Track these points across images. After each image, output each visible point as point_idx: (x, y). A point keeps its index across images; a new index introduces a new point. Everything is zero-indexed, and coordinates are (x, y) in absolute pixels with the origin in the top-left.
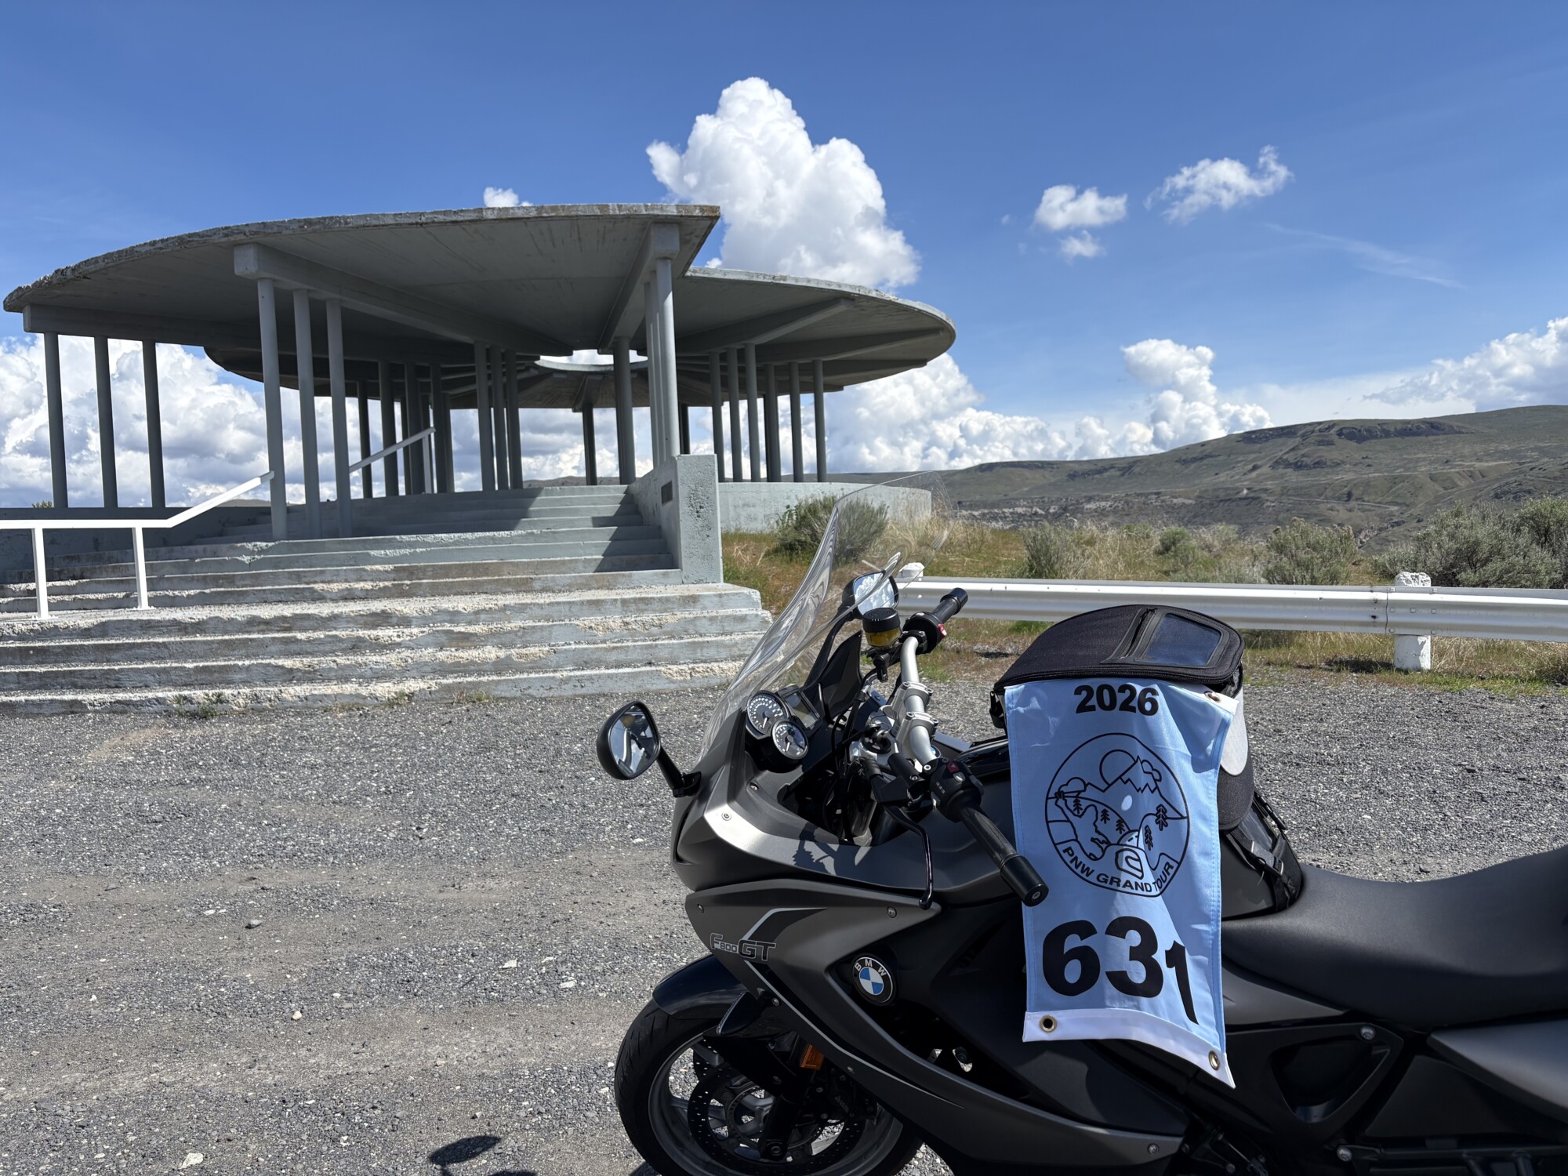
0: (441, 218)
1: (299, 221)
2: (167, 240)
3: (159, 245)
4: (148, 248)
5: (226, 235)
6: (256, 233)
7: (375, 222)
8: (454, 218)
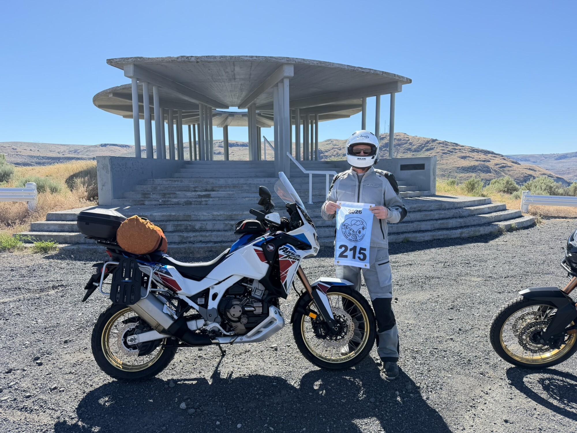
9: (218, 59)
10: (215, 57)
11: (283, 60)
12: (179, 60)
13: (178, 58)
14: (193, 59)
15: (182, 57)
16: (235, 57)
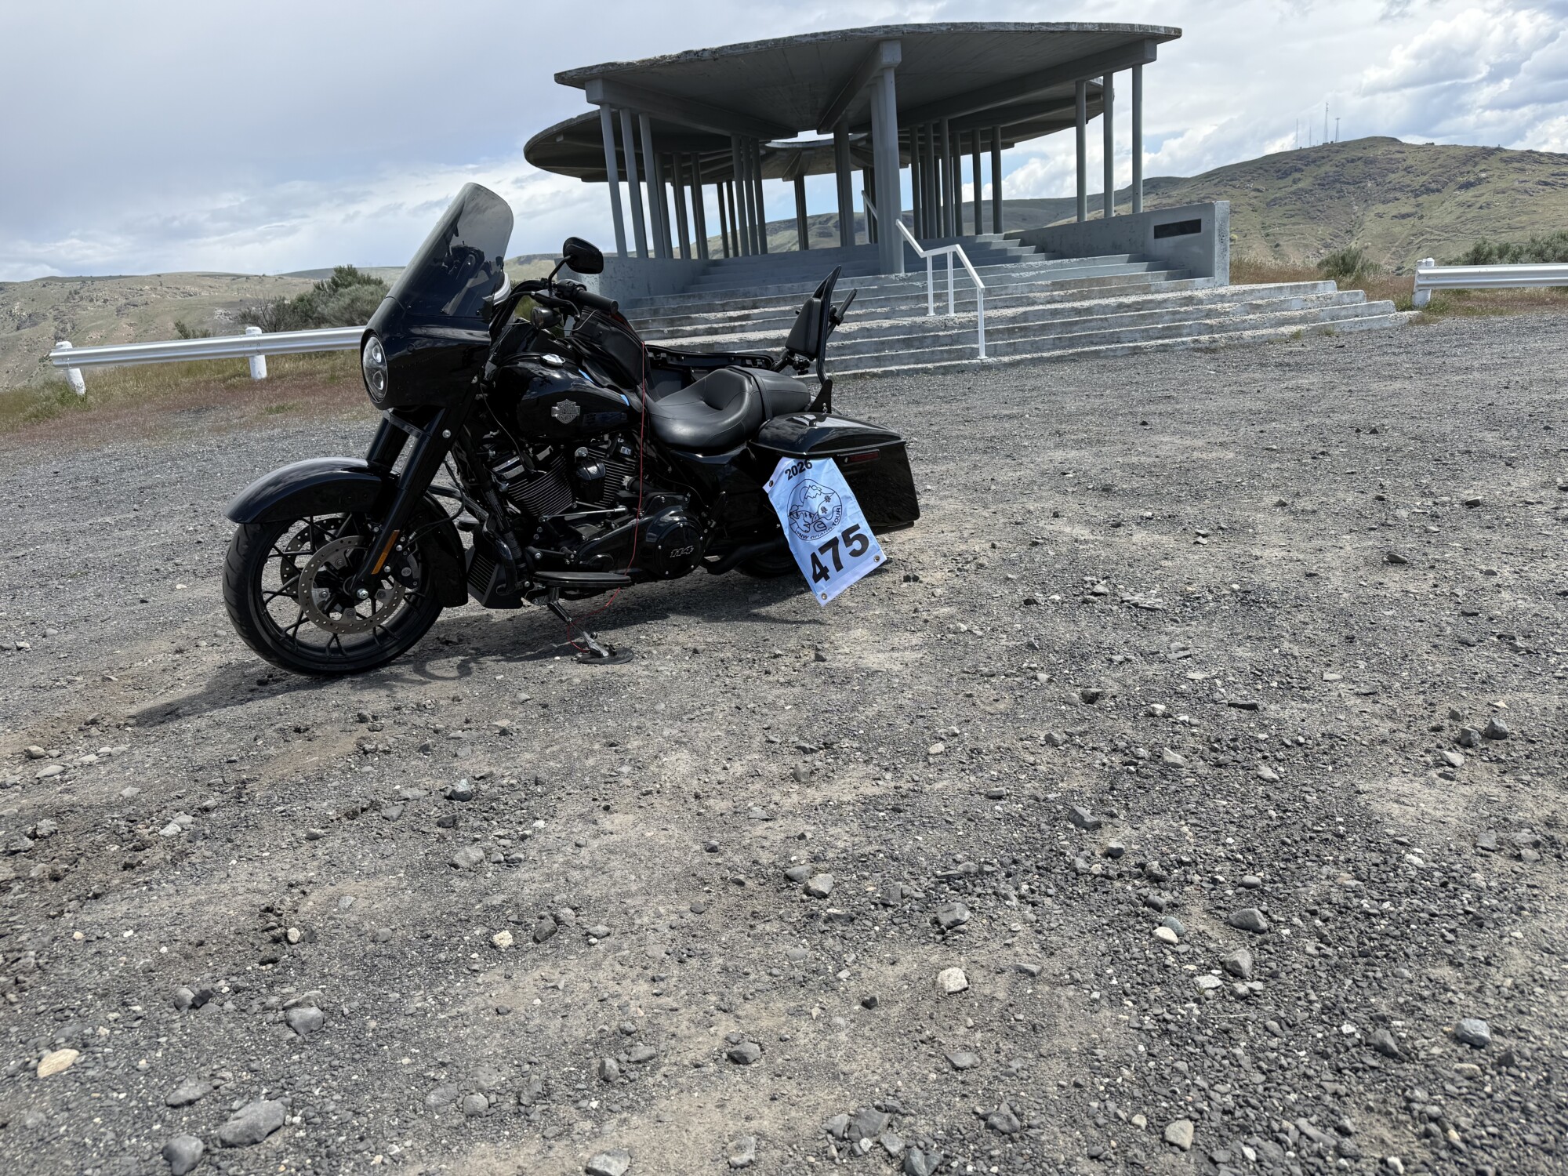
0: (1044, 28)
1: (947, 24)
2: (830, 33)
3: (822, 37)
4: (809, 39)
5: (887, 33)
6: (913, 32)
7: (1002, 29)
8: (1052, 29)
9: (753, 49)
10: (746, 46)
11: (877, 33)
12: (682, 59)
13: (678, 56)
14: (706, 54)
15: (687, 53)
16: (784, 39)
